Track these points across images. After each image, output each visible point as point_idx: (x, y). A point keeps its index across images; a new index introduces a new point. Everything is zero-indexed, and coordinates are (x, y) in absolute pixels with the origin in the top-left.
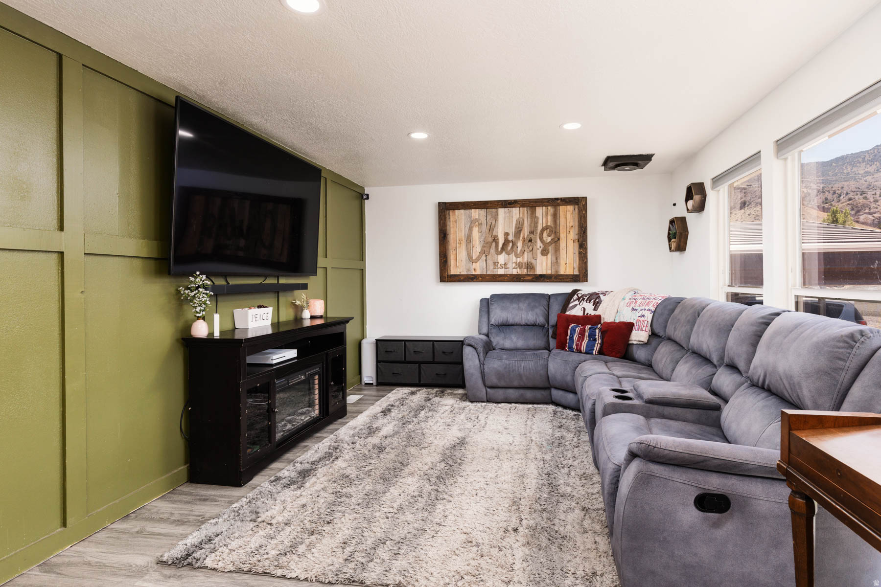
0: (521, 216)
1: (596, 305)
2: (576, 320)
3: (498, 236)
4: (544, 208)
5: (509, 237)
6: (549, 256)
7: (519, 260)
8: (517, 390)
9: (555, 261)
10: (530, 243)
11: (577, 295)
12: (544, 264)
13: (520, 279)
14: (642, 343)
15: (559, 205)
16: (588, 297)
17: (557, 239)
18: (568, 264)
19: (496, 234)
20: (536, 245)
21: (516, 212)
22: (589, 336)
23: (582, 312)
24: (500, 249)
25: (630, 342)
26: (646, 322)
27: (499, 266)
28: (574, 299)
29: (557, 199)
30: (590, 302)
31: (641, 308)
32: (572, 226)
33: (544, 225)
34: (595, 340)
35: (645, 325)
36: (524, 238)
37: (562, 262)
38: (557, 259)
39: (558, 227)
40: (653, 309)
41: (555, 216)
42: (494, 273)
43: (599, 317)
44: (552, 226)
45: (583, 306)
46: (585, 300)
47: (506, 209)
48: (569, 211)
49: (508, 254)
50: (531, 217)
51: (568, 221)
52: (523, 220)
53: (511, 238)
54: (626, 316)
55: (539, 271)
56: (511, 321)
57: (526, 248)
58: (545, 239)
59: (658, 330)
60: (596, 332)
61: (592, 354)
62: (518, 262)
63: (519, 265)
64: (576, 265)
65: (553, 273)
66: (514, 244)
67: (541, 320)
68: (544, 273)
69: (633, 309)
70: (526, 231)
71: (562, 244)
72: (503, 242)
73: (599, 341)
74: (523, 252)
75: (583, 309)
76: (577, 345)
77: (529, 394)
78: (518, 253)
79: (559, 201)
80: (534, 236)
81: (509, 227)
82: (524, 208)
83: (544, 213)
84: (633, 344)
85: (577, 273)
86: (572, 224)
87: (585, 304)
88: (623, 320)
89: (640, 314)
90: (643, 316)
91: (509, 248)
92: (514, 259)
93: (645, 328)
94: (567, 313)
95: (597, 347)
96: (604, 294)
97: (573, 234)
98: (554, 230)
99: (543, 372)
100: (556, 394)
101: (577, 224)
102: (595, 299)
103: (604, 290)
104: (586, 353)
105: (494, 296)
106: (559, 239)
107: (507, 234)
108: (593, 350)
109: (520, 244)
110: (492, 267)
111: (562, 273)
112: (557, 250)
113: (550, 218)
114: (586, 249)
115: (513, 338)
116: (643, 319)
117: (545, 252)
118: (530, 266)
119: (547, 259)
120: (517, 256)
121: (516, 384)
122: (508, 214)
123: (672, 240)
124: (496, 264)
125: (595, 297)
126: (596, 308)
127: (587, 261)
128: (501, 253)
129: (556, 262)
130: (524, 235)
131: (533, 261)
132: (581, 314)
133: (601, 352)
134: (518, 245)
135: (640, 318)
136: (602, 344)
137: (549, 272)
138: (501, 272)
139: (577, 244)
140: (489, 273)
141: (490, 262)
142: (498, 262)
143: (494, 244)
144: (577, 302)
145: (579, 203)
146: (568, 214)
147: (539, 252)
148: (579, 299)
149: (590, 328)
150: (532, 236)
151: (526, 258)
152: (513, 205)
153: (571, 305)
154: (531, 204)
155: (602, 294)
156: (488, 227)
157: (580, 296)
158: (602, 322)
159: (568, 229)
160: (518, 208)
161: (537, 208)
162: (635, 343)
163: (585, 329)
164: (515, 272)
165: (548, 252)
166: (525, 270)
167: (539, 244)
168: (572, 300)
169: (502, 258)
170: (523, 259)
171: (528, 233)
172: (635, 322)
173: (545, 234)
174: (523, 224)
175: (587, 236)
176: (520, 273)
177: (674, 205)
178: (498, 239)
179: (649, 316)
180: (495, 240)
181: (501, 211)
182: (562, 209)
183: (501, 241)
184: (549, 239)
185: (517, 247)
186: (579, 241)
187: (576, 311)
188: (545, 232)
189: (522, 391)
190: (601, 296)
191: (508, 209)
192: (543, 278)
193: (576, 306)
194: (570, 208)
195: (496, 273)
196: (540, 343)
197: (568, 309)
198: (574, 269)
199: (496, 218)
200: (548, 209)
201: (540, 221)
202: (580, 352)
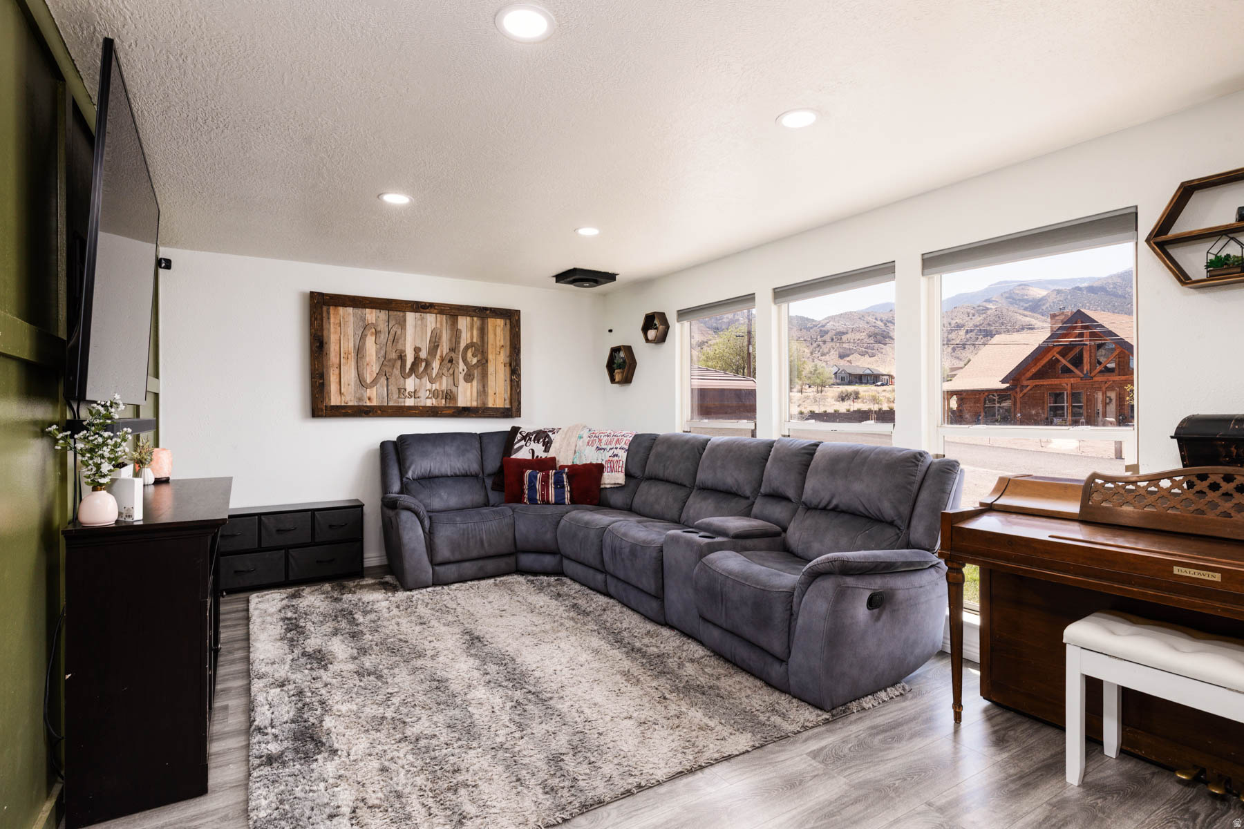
0: (438, 326)
1: (547, 445)
2: (524, 464)
3: (405, 351)
4: (468, 318)
5: (421, 353)
6: (475, 383)
7: (434, 387)
8: (476, 562)
9: (482, 390)
10: (450, 364)
11: (520, 433)
12: (469, 393)
13: (437, 413)
14: (618, 486)
15: (488, 317)
16: (534, 435)
17: (484, 361)
18: (498, 396)
19: (403, 348)
20: (458, 368)
21: (431, 319)
22: (555, 483)
23: (531, 455)
24: (407, 370)
25: (602, 486)
26: (621, 462)
27: (407, 394)
28: (519, 438)
29: (486, 309)
30: (538, 442)
31: (610, 447)
32: (503, 346)
33: (469, 341)
34: (563, 487)
35: (621, 465)
36: (441, 357)
37: (490, 391)
38: (484, 387)
39: (486, 346)
40: (627, 447)
41: (483, 331)
42: (400, 405)
43: (553, 459)
44: (479, 343)
45: (531, 447)
46: (532, 439)
47: (418, 315)
48: (500, 326)
49: (419, 377)
50: (452, 330)
51: (498, 338)
52: (441, 332)
53: (423, 355)
54: (590, 456)
55: (462, 402)
56: (436, 472)
57: (445, 371)
58: (469, 360)
59: (636, 471)
60: (563, 478)
61: (564, 504)
62: (434, 389)
63: (435, 394)
64: (507, 396)
65: (479, 406)
66: (428, 364)
67: (475, 467)
68: (468, 405)
69: (598, 449)
70: (445, 347)
71: (491, 368)
72: (413, 360)
73: (567, 488)
74: (440, 375)
75: (531, 451)
76: (543, 495)
77: (490, 565)
78: (434, 376)
79: (488, 312)
80: (456, 356)
81: (422, 340)
82: (442, 316)
83: (469, 326)
84: (606, 488)
85: (508, 406)
86: (502, 343)
87: (533, 445)
88: (585, 462)
89: (611, 453)
90: (617, 455)
91: (421, 369)
92: (429, 386)
93: (620, 469)
94: (513, 457)
95: (567, 495)
96: (553, 431)
97: (503, 357)
98: (481, 349)
99: (510, 536)
100: (526, 560)
101: (508, 343)
102: (543, 437)
103: (550, 427)
104: (556, 503)
105: (402, 438)
106: (487, 361)
107: (417, 350)
108: (565, 498)
109: (436, 365)
110: (395, 396)
111: (490, 405)
112: (484, 375)
113: (475, 332)
114: (519, 376)
115: (443, 494)
116: (616, 458)
117: (469, 378)
118: (450, 396)
119: (472, 386)
120: (432, 381)
121: (474, 554)
122: (419, 322)
123: (616, 371)
124: (401, 391)
125: (544, 435)
126: (547, 450)
127: (520, 391)
128: (410, 375)
129: (483, 392)
130: (442, 352)
131: (454, 389)
132: (529, 457)
133: (573, 501)
134: (434, 365)
135: (611, 458)
136: (571, 492)
137: (474, 404)
138: (410, 402)
139: (508, 369)
140: (391, 404)
141: (393, 389)
142: (405, 390)
143: (399, 362)
144: (523, 443)
145: (511, 317)
146: (497, 330)
147: (461, 377)
148: (524, 438)
149: (555, 473)
150: (453, 354)
151: (444, 384)
152: (427, 310)
153: (516, 447)
154: (452, 312)
155: (550, 431)
156: (391, 338)
157: (524, 435)
158: (558, 466)
159: (498, 349)
160: (435, 315)
161: (459, 317)
162: (608, 486)
163: (549, 475)
164: (429, 403)
165: (474, 377)
166: (443, 401)
167: (462, 366)
168: (516, 440)
169: (410, 383)
170: (441, 384)
171: (448, 351)
172: (604, 463)
173: (469, 354)
174: (440, 338)
175: (520, 359)
176: (437, 405)
177: (610, 331)
178: (405, 356)
179: (623, 456)
180: (402, 357)
181: (411, 317)
182: (491, 322)
183: (410, 360)
184: (475, 361)
185: (433, 369)
186: (510, 365)
187: (523, 454)
188: (470, 350)
189: (480, 563)
190: (550, 434)
191: (419, 314)
192: (467, 412)
193: (521, 447)
194: (500, 322)
195: (403, 404)
196: (478, 497)
197: (513, 451)
198: (505, 400)
199: (402, 324)
200: (473, 320)
201: (464, 335)
202: (548, 503)
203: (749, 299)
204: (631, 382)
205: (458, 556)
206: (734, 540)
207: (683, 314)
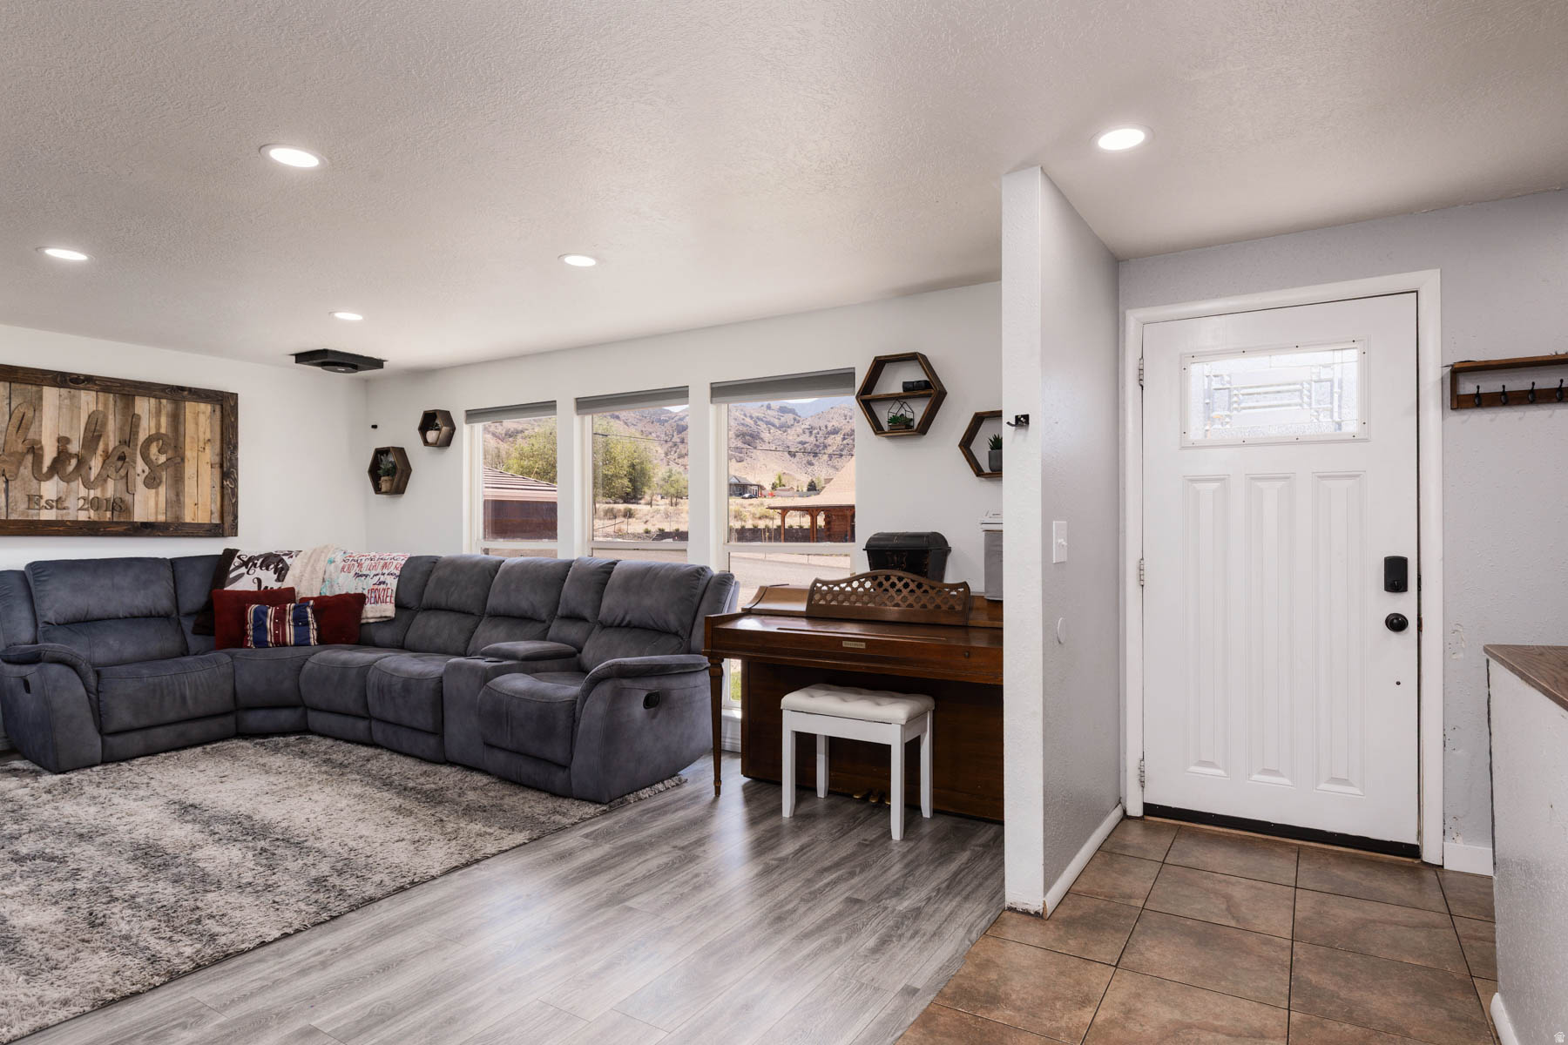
0: (101, 408)
1: (281, 572)
2: (245, 598)
3: (40, 442)
4: (153, 401)
5: (69, 446)
6: (162, 490)
7: (92, 494)
8: (173, 728)
9: (174, 498)
10: (120, 463)
11: (239, 557)
12: (152, 503)
13: (98, 530)
14: (385, 619)
15: (184, 399)
16: (261, 560)
17: (179, 460)
18: (200, 503)
19: (37, 438)
20: (134, 468)
21: (88, 401)
22: (294, 620)
23: (256, 585)
24: (45, 469)
25: (364, 621)
26: (390, 591)
27: (43, 503)
28: (236, 564)
29: (182, 389)
30: (267, 569)
31: (374, 572)
32: (209, 440)
33: (153, 431)
34: (307, 624)
35: (389, 594)
36: (105, 451)
37: (188, 501)
38: (178, 495)
39: (182, 439)
40: (398, 573)
41: (176, 419)
42: (30, 518)
43: (292, 590)
44: (170, 435)
45: (256, 575)
46: (258, 565)
47: (64, 391)
48: (204, 413)
49: (67, 479)
50: (124, 415)
51: (201, 429)
52: (105, 417)
53: (74, 447)
54: (346, 585)
55: (139, 515)
56: (96, 612)
57: (112, 471)
58: (153, 458)
59: (409, 599)
60: (307, 612)
61: (309, 644)
62: (91, 496)
63: (95, 504)
64: (216, 507)
65: (169, 520)
66: (82, 462)
67: (164, 604)
68: (152, 519)
69: (358, 575)
70: (112, 438)
71: (189, 470)
72: (55, 455)
73: (313, 626)
74: (102, 479)
75: (256, 581)
76: (276, 636)
77: (195, 730)
78: (92, 478)
79: (186, 393)
80: (130, 450)
81: (71, 428)
82: (107, 395)
83: (153, 410)
84: (368, 623)
85: (216, 521)
86: (208, 436)
87: (259, 573)
88: (338, 592)
89: (376, 578)
90: (384, 583)
91: (71, 468)
92: (83, 492)
93: (388, 599)
94: (228, 588)
95: (313, 635)
96: (289, 554)
97: (210, 455)
98: (174, 443)
99: (228, 687)
100: (254, 719)
101: (218, 437)
102: (275, 562)
103: (286, 549)
104: (296, 645)
105: (36, 567)
106: (183, 460)
107: (63, 441)
108: (309, 638)
109: (96, 464)
110: (23, 506)
111: (188, 519)
112: (178, 480)
113: (164, 420)
114: (235, 481)
115: (111, 642)
116: (382, 586)
117: (152, 482)
118: (120, 506)
119: (157, 494)
120: (88, 485)
121: (172, 716)
122: (67, 402)
123: (382, 478)
124: (34, 500)
125: (276, 560)
126: (281, 578)
127: (237, 501)
128: (49, 476)
129: (176, 500)
130: (107, 445)
131: (128, 498)
132: (254, 588)
133: (322, 640)
134: (93, 463)
135: (376, 587)
136: (318, 630)
137: (162, 518)
138: (48, 515)
139: (217, 472)
140: (13, 517)
141: (17, 494)
142: (41, 497)
143: (30, 458)
144: (243, 570)
145: (225, 404)
146: (200, 422)
147: (140, 481)
148: (245, 564)
149: (295, 608)
150: (125, 449)
151: (111, 490)
152: (81, 386)
153: (232, 575)
154: (125, 391)
155: (285, 555)
156: (15, 420)
157: (245, 560)
158: (298, 599)
159: (201, 444)
160: (94, 393)
161: (137, 399)
162: (371, 621)
163: (285, 610)
164: (83, 516)
165: (161, 482)
166: (108, 514)
167: (140, 465)
168: (232, 567)
169: (50, 489)
170: (104, 490)
171: (117, 443)
172: (366, 592)
173: (154, 449)
174: (104, 424)
175: (237, 459)
176: (96, 519)
177: (375, 427)
178: (41, 448)
179: (392, 583)
180: (35, 450)
181: (50, 394)
182: (190, 408)
183: (49, 454)
184: (163, 459)
185: (90, 469)
186: (222, 466)
187: (244, 583)
188: (155, 444)
189: (181, 728)
190: (285, 558)
191: (68, 390)
192: (149, 530)
193: (241, 575)
194: (205, 408)
195: (35, 518)
196: (170, 642)
197: (227, 581)
198: (212, 513)
199: (37, 404)
200: (160, 403)
201: (144, 423)
202: (285, 644)
203: (549, 406)
204: (403, 493)
205: (144, 722)
206: (524, 662)
207: (473, 415)
